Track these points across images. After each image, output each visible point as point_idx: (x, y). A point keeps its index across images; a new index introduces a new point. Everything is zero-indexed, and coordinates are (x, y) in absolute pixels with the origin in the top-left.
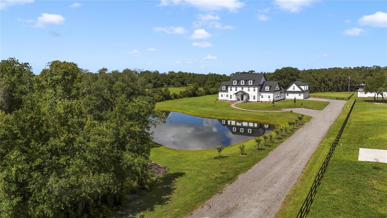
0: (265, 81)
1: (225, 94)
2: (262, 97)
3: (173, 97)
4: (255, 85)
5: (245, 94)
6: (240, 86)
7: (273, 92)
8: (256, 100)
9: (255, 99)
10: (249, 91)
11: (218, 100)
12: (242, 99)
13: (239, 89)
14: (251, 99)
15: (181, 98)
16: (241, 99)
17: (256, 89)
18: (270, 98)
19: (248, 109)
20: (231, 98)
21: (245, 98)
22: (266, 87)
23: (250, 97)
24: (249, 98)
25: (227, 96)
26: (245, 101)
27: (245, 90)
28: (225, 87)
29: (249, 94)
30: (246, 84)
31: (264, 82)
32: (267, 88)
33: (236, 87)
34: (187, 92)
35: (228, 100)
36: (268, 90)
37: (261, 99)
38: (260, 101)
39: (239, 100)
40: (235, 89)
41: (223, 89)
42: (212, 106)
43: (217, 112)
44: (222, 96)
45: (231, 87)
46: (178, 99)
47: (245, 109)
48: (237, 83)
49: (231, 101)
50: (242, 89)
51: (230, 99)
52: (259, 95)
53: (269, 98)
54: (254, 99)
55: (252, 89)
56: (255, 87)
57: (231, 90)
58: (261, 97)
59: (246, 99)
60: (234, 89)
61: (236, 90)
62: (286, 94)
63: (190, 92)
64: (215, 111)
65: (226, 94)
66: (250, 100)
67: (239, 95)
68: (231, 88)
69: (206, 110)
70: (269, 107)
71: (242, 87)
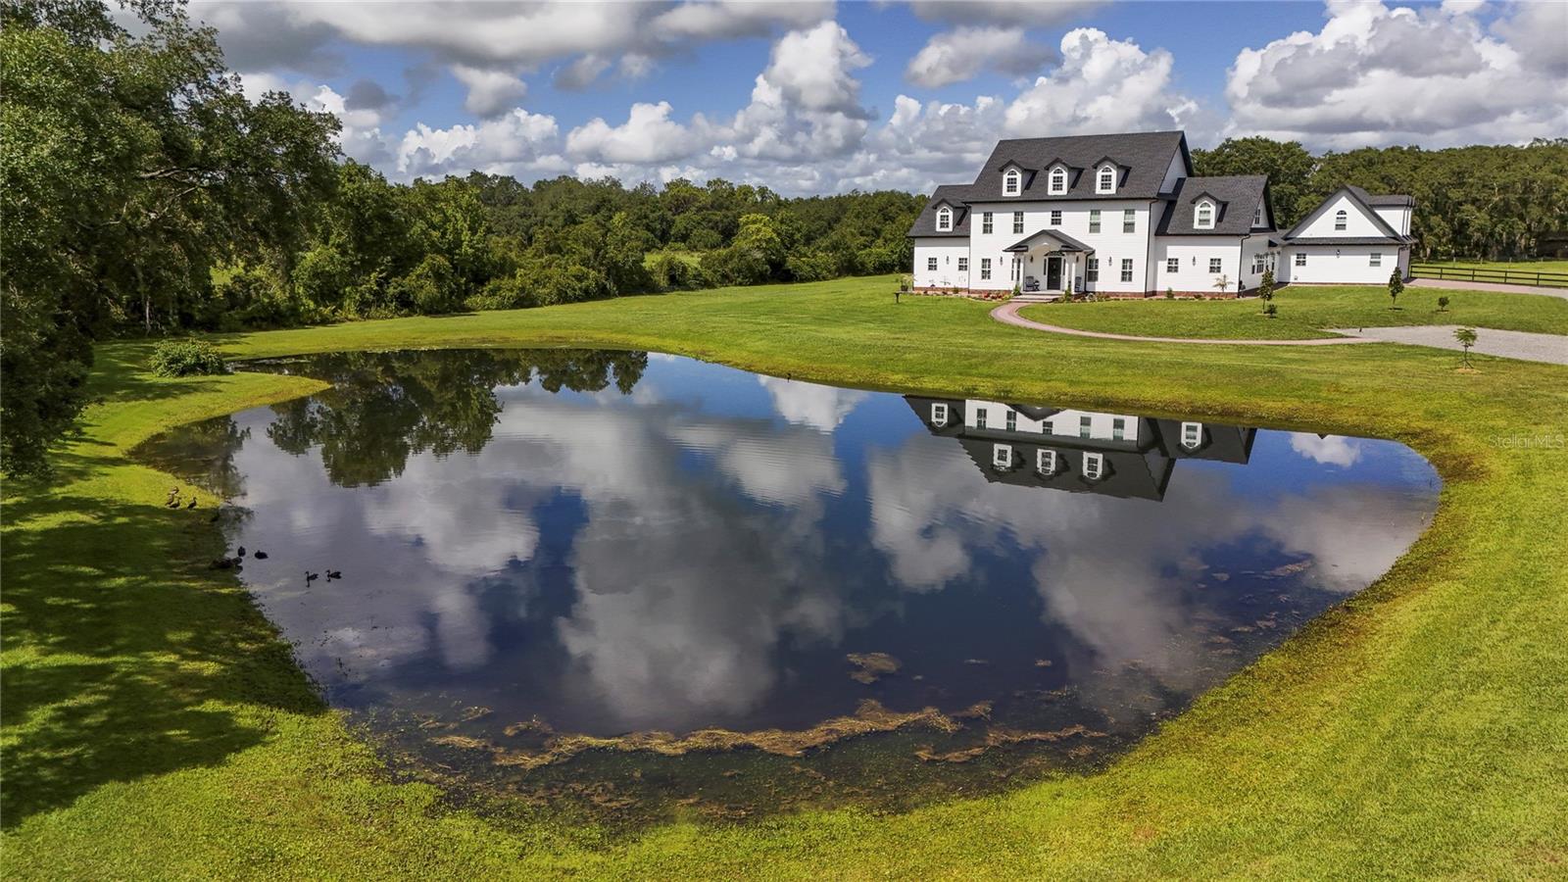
0: (1183, 175)
1: (951, 253)
2: (1173, 267)
3: (662, 281)
4: (1135, 196)
5: (1071, 247)
6: (1045, 201)
7: (1238, 235)
8: (1137, 285)
9: (1130, 279)
10: (1098, 231)
11: (910, 291)
12: (1054, 282)
13: (1037, 221)
14: (1108, 281)
15: (707, 284)
16: (1043, 280)
17: (1142, 218)
18: (1219, 270)
19: (1112, 332)
20: (986, 275)
21: (1071, 271)
22: (1198, 209)
23: (1102, 269)
24: (1092, 276)
25: (963, 265)
26: (1073, 293)
27: (1075, 224)
28: (951, 214)
29: (1094, 252)
30: (1077, 193)
31: (1180, 182)
32: (1205, 214)
33: (1019, 208)
34: (742, 256)
35: (971, 288)
36: (1212, 226)
37: (1165, 282)
38: (1162, 293)
39: (1032, 285)
40: (1012, 222)
41: (942, 225)
42: (878, 317)
43: (917, 349)
44: (932, 267)
45: (988, 208)
46: (692, 290)
47: (1092, 330)
48: (1027, 187)
49: (988, 294)
50: (1056, 221)
51: (978, 284)
52: (1153, 255)
53: (1212, 269)
54: (1123, 279)
55: (1112, 218)
56: (1130, 205)
57: (987, 229)
58: (1163, 265)
59: (1078, 279)
60: (1003, 220)
61: (1018, 228)
62: (1294, 258)
63: (759, 255)
64: (905, 343)
65: (956, 252)
66: (1100, 286)
67: (1032, 259)
68: (988, 215)
69: (845, 336)
70: (1243, 321)
71: (1056, 207)
